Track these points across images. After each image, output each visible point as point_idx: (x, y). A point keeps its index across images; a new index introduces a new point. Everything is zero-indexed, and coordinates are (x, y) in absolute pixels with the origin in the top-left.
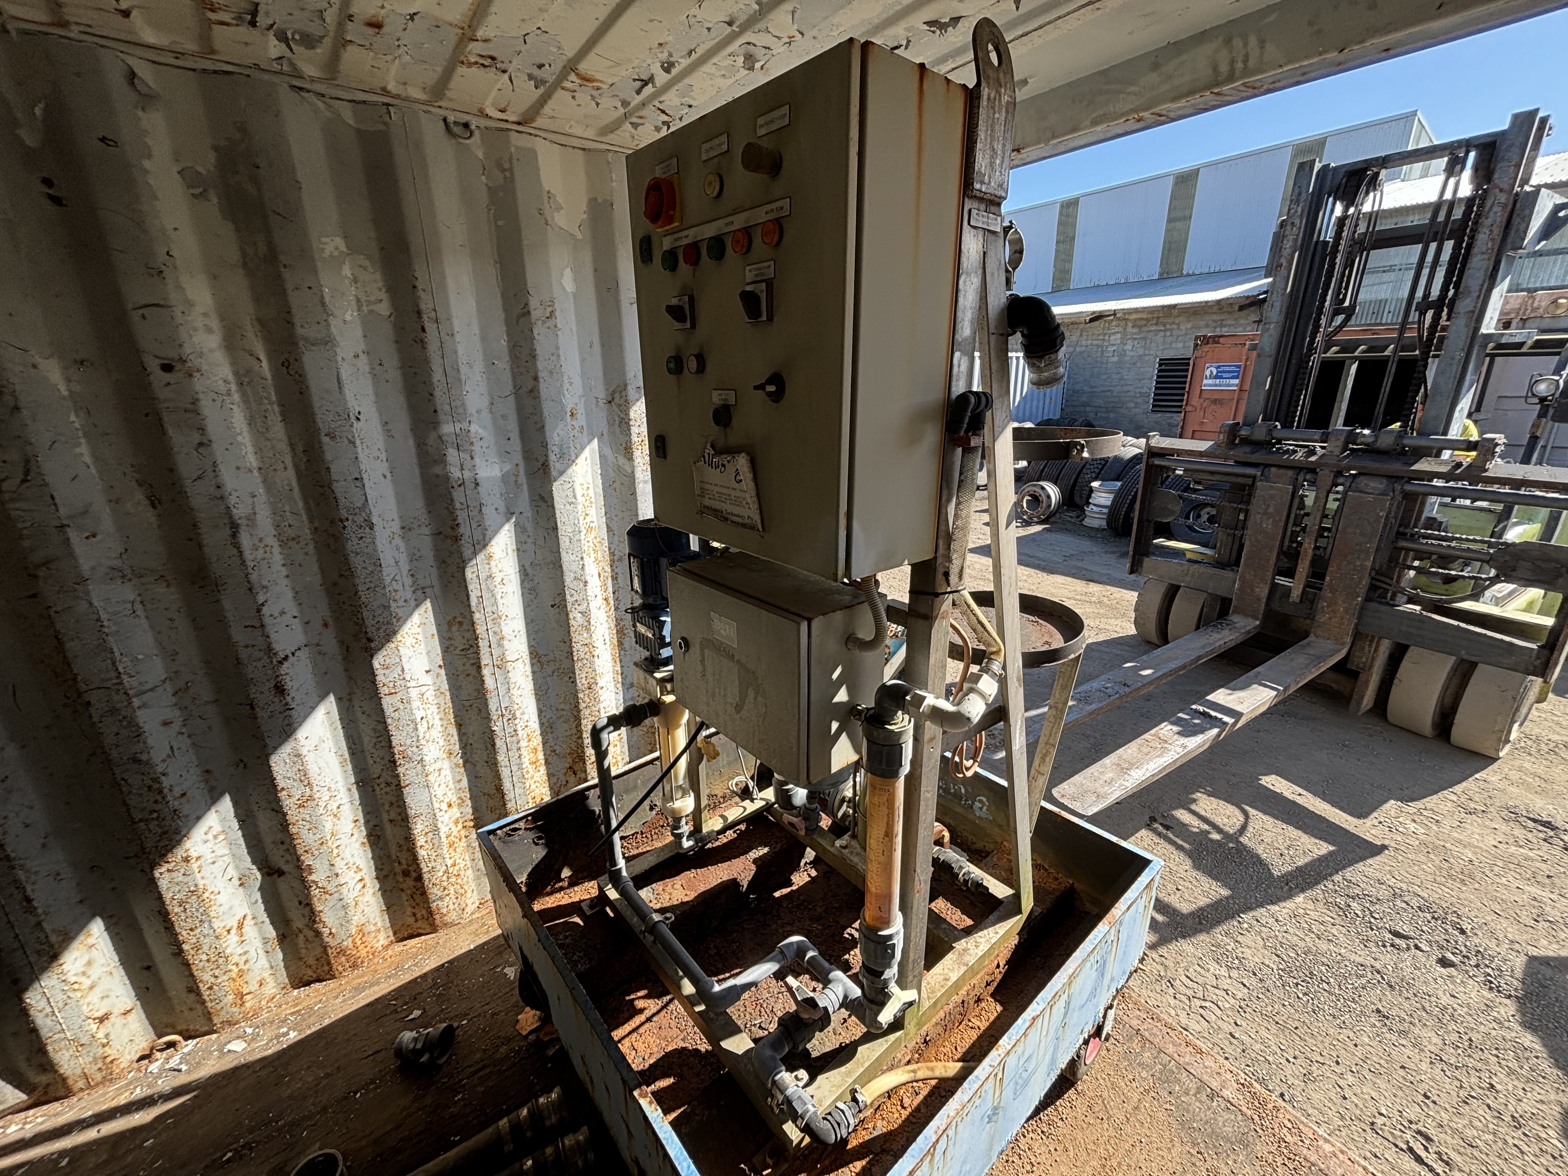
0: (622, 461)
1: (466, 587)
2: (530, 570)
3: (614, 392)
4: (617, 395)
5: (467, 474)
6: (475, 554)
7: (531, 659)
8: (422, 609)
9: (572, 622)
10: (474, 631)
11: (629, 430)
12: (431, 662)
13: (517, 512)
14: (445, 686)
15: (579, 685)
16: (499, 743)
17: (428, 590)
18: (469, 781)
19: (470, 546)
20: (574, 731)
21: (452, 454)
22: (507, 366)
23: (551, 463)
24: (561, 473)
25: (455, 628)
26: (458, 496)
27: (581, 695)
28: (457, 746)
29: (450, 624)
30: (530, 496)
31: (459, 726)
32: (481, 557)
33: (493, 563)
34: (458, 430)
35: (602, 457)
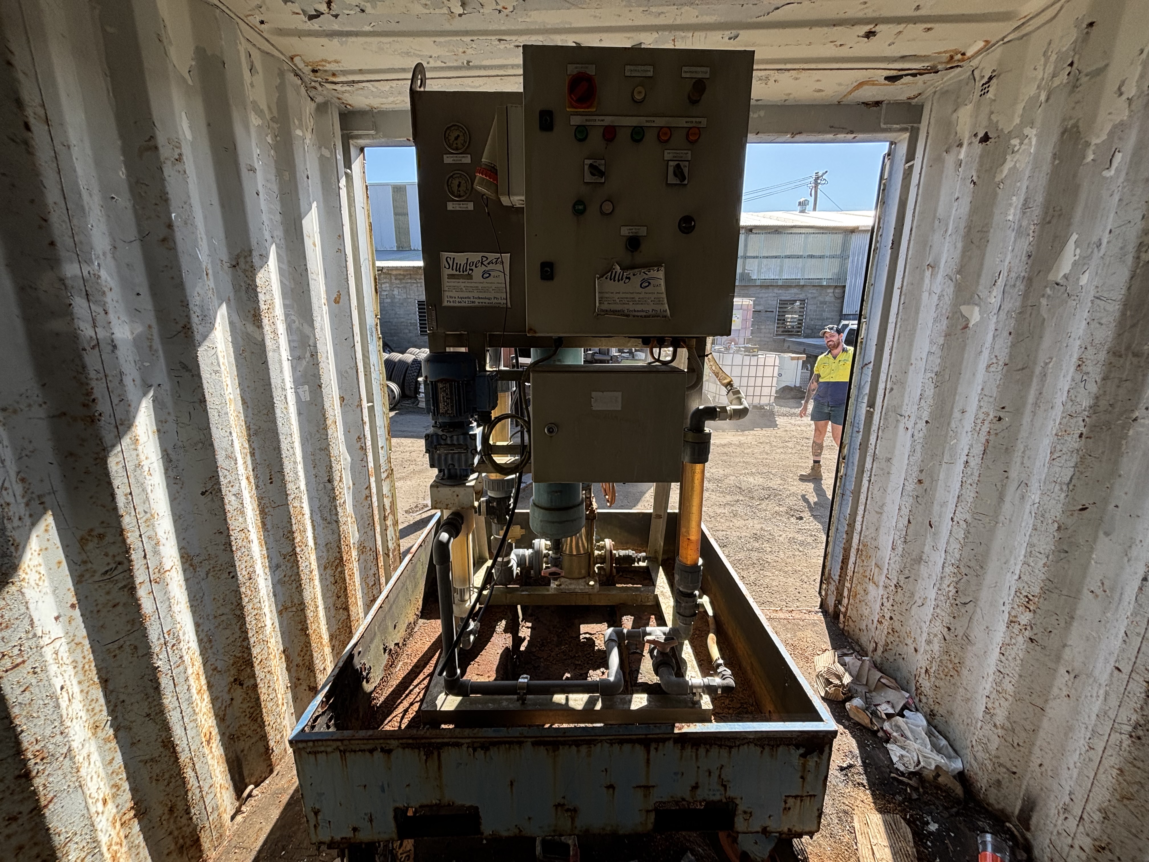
0: (251, 328)
1: (110, 484)
2: (173, 456)
3: (238, 256)
4: (242, 261)
5: (102, 334)
6: (119, 437)
7: (183, 563)
8: (41, 526)
9: (228, 507)
10: (124, 541)
11: (257, 296)
12: (59, 602)
13: (155, 385)
14: (82, 632)
15: (240, 577)
16: (164, 681)
17: (47, 499)
18: (123, 755)
19: (112, 428)
20: (238, 634)
21: (79, 304)
22: (129, 205)
23: (194, 325)
24: (205, 337)
25: (90, 546)
26: (91, 360)
27: (243, 590)
28: (105, 713)
29: (83, 541)
30: (168, 365)
31: (104, 682)
32: (126, 441)
33: (140, 448)
34: (85, 273)
35: (231, 323)
